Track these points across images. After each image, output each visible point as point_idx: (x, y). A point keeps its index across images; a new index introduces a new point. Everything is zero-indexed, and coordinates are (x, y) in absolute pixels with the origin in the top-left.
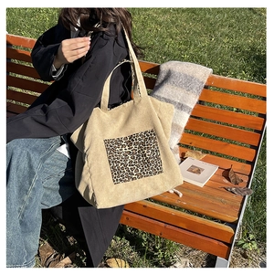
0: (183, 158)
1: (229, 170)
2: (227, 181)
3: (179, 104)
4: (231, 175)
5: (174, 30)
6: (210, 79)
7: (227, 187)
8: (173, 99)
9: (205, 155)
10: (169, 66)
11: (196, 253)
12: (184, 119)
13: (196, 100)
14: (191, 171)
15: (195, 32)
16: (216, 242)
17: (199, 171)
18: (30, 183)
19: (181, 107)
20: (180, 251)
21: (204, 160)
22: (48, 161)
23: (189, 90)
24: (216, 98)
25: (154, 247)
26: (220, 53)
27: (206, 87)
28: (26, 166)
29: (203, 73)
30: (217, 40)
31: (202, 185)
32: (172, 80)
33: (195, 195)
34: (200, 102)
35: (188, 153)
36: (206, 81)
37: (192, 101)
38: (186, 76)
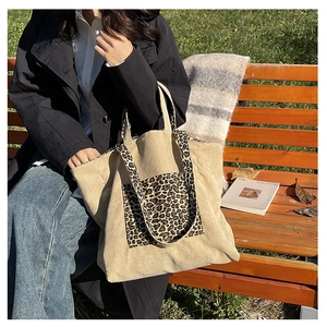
0: (230, 181)
1: (294, 186)
2: (294, 202)
3: (214, 109)
4: (298, 192)
5: (187, 27)
6: (249, 71)
7: (296, 209)
8: (204, 105)
9: (258, 172)
10: (192, 61)
11: (268, 302)
12: (223, 128)
13: (235, 101)
14: (245, 196)
15: (213, 25)
16: (297, 287)
17: (255, 194)
18: (46, 251)
19: (217, 113)
20: (246, 304)
21: (259, 178)
22: (66, 215)
23: (223, 90)
24: (261, 94)
25: (211, 304)
26: (248, 45)
27: (245, 82)
28: (35, 227)
29: (238, 64)
30: (241, 30)
31: (263, 213)
32: (199, 79)
33: (257, 227)
34: (240, 103)
35: (236, 173)
36: (243, 74)
37: (230, 103)
38: (216, 71)
